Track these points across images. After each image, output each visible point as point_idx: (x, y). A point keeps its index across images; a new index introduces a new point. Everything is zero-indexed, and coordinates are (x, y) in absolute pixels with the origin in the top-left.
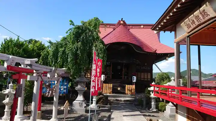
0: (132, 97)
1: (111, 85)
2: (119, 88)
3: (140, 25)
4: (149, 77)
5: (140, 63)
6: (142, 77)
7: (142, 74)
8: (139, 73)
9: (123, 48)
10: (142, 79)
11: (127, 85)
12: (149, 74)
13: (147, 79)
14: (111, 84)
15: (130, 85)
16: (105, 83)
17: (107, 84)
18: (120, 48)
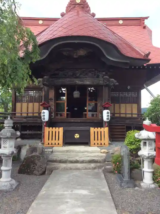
0: (103, 151)
1: (61, 130)
2: (77, 135)
3: (118, 19)
4: (135, 111)
5: (117, 83)
6: (123, 111)
7: (123, 105)
8: (117, 105)
9: (82, 52)
10: (122, 115)
11: (92, 129)
13: (132, 116)
14: (60, 128)
15: (99, 128)
16: (49, 127)
17: (52, 128)
18: (75, 54)
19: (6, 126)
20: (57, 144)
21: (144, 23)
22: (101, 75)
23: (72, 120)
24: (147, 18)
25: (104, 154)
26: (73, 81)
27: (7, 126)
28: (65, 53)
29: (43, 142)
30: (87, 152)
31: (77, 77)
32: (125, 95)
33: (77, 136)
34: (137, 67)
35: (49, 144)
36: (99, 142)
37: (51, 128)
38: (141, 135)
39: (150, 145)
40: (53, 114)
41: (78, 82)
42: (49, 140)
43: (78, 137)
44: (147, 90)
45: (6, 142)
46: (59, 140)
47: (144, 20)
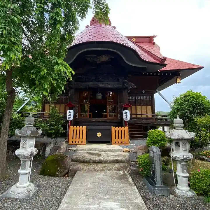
0: (125, 149)
1: (85, 128)
2: (99, 133)
4: (150, 112)
5: (135, 87)
6: (139, 112)
7: (139, 107)
9: (104, 58)
10: (139, 116)
11: (113, 129)
12: (149, 108)
13: (147, 116)
15: (120, 127)
16: (74, 126)
17: (77, 127)
18: (98, 60)
19: (26, 123)
20: (80, 142)
21: (153, 41)
22: (120, 80)
23: (94, 119)
24: (155, 36)
25: (127, 154)
26: (96, 84)
27: (28, 123)
28: (89, 59)
29: (67, 140)
30: (110, 150)
31: (99, 81)
32: (140, 98)
33: (99, 135)
34: (151, 74)
35: (73, 142)
36: (120, 140)
37: (75, 127)
38: (172, 134)
39: (184, 145)
40: (77, 115)
41: (100, 85)
42: (73, 138)
43: (101, 135)
44: (160, 94)
45: (25, 142)
46: (82, 138)
47: (153, 38)
